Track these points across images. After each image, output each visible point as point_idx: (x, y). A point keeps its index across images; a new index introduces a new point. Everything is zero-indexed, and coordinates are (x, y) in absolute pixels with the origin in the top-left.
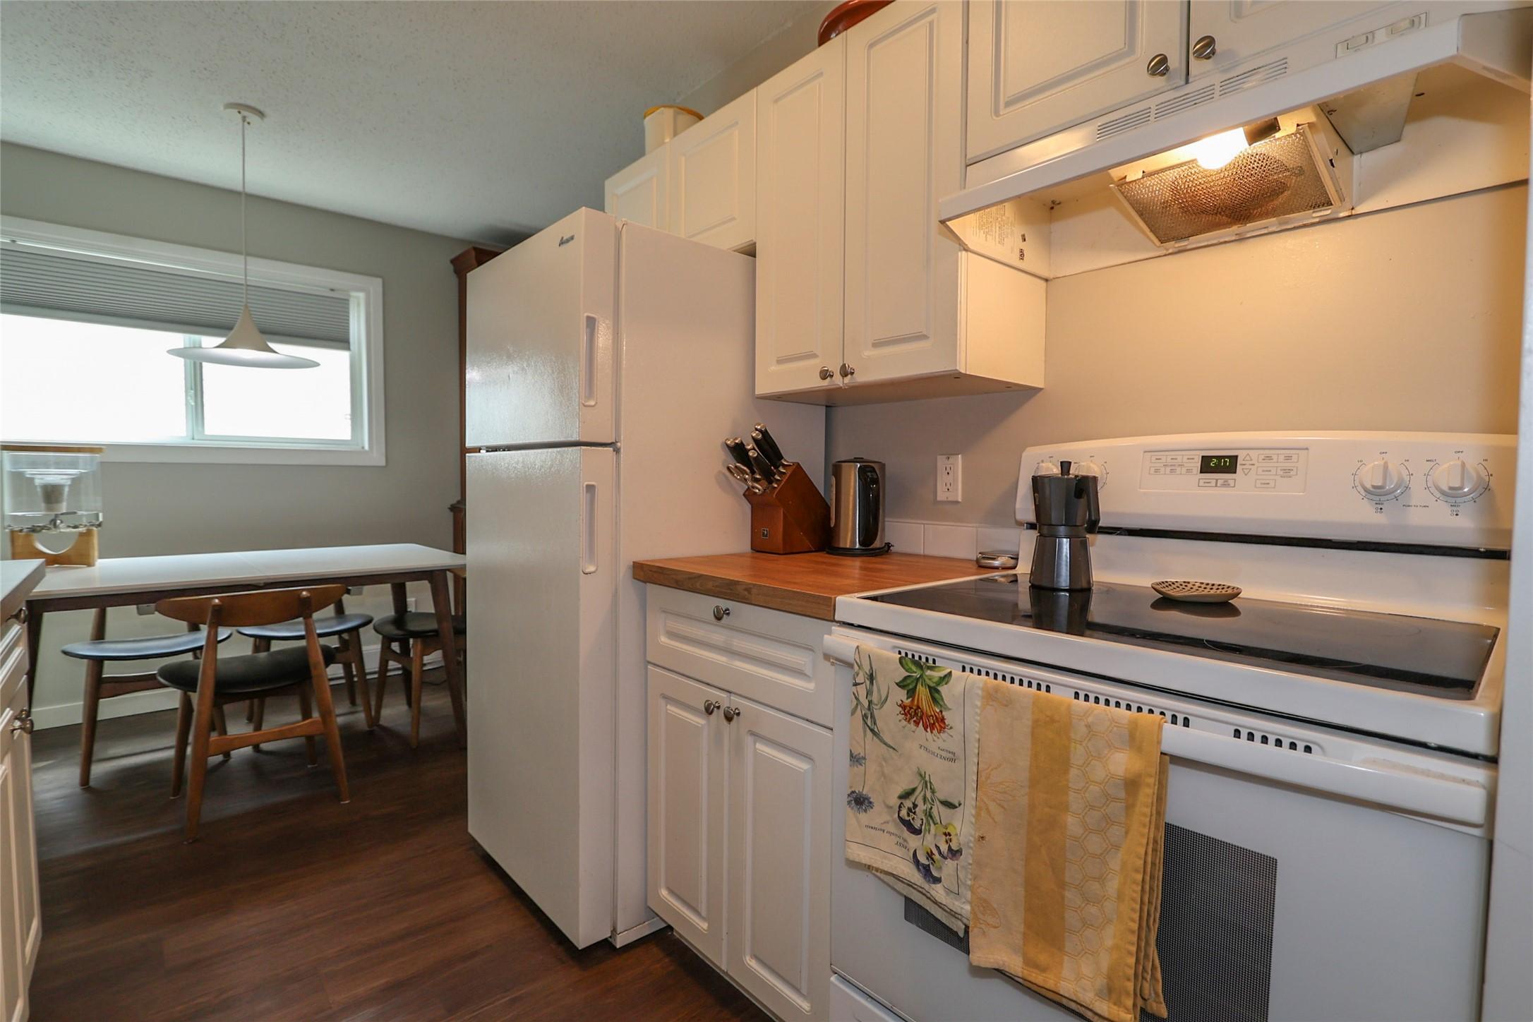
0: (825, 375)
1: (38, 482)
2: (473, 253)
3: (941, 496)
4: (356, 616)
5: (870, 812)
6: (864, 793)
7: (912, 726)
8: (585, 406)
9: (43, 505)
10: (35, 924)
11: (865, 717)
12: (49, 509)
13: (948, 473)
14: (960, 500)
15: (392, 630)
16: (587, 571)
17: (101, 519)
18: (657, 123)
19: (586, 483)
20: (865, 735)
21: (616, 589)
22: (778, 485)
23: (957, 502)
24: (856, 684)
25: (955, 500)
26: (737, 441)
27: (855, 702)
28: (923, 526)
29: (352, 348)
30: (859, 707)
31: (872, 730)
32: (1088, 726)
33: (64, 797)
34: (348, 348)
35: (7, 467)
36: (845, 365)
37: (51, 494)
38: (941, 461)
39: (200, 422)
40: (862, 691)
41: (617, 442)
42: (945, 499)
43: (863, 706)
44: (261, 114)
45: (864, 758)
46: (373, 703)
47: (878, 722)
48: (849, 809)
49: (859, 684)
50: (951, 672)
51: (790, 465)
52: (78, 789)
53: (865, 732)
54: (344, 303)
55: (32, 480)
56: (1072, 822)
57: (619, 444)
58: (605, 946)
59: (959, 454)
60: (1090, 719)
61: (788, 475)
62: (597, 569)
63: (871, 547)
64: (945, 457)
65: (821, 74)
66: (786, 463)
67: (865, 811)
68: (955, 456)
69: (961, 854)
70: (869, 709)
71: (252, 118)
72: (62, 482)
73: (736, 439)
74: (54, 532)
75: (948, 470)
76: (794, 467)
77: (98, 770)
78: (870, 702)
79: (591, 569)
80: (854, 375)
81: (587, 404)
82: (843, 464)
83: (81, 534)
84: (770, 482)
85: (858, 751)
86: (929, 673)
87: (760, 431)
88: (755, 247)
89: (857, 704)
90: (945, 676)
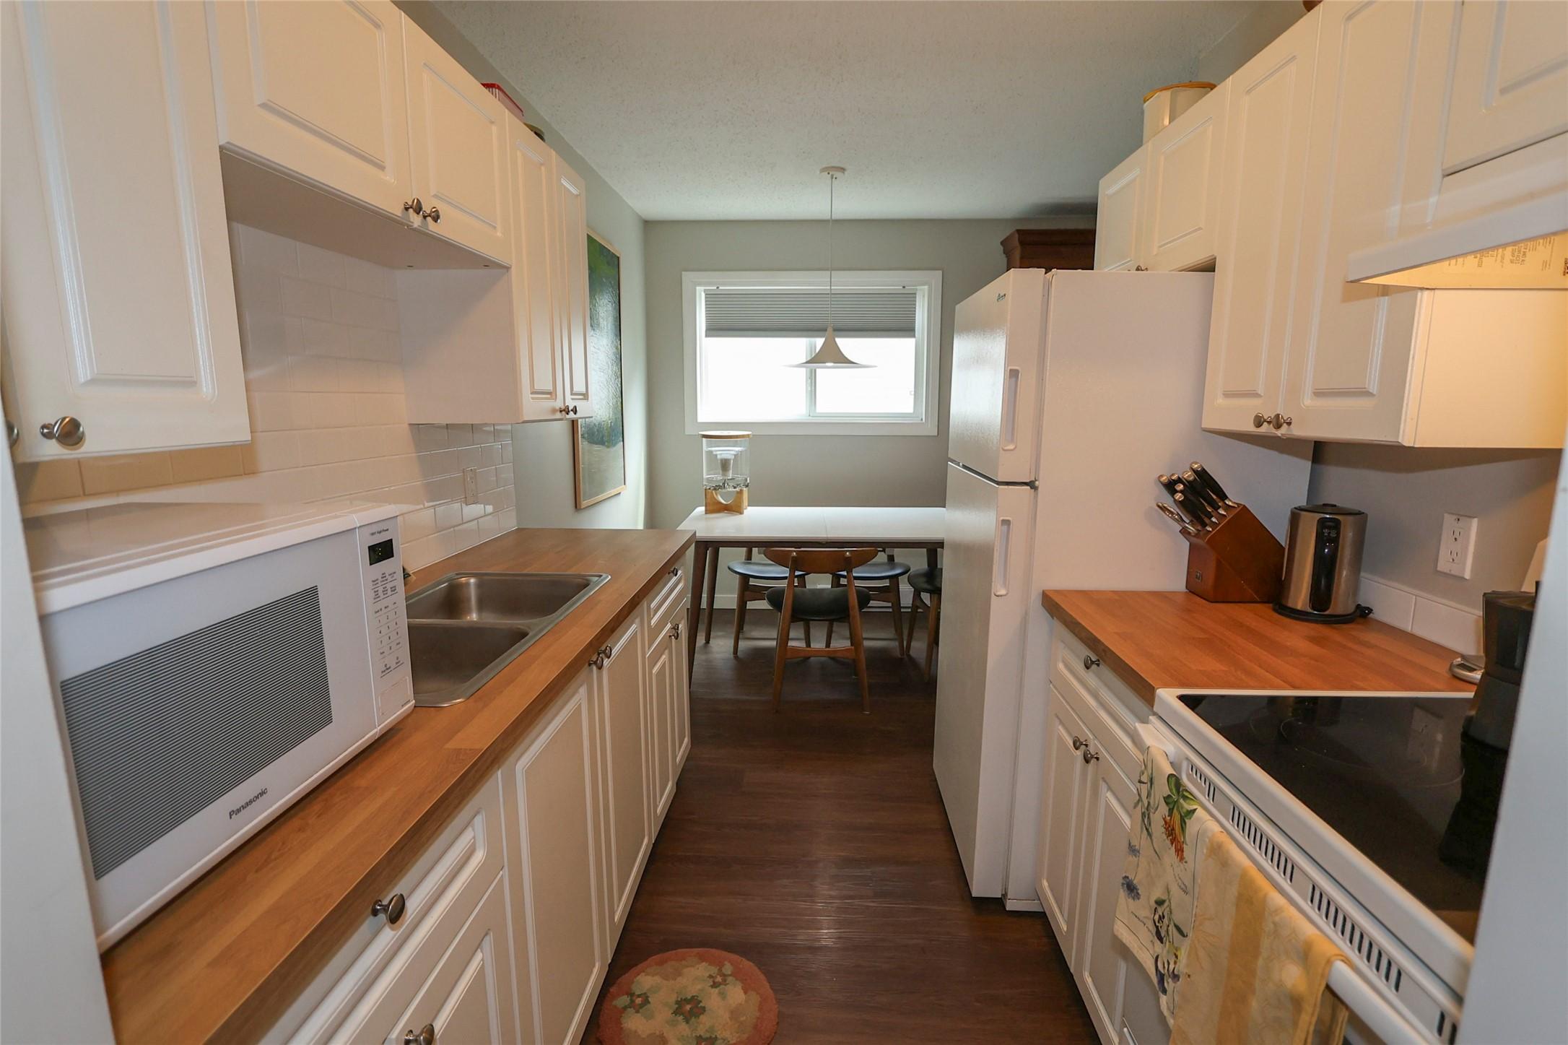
0: (1259, 422)
1: (719, 457)
2: (1017, 236)
3: (1443, 565)
4: (901, 565)
5: (1137, 901)
6: (1135, 882)
7: (1168, 842)
8: (1004, 450)
9: (721, 472)
10: (686, 740)
11: (1143, 814)
12: (724, 475)
13: (1456, 539)
14: (1467, 575)
15: (922, 583)
16: (998, 593)
17: (748, 481)
18: (1158, 107)
19: (1002, 518)
20: (1142, 831)
21: (1026, 613)
22: (1213, 530)
23: (1463, 578)
24: (1140, 782)
25: (1461, 575)
26: (1173, 478)
27: (1138, 798)
28: (1414, 597)
29: (916, 335)
30: (1140, 804)
31: (1147, 829)
32: (1275, 924)
33: (723, 659)
34: (914, 336)
35: (705, 448)
36: (1279, 415)
37: (725, 465)
38: (1449, 520)
39: (813, 404)
40: (1144, 789)
41: (1036, 480)
42: (1448, 572)
43: (1143, 805)
44: (843, 170)
45: (1139, 852)
46: (905, 638)
47: (1152, 824)
48: (1122, 891)
49: (1144, 783)
50: (1195, 810)
51: (1234, 507)
52: (732, 656)
53: (1142, 828)
54: (913, 295)
55: (716, 455)
56: (1254, 1004)
57: (1037, 483)
58: (999, 902)
59: (1475, 517)
60: (1277, 919)
61: (1228, 519)
62: (1007, 594)
63: (1327, 613)
64: (1456, 517)
65: (1294, 58)
66: (1230, 504)
67: (1134, 899)
68: (1468, 519)
69: (1178, 980)
70: (1147, 809)
71: (837, 174)
72: (729, 457)
73: (1173, 475)
74: (724, 491)
75: (1457, 535)
76: (1238, 509)
77: (743, 645)
78: (1149, 803)
79: (1003, 592)
80: (1291, 426)
81: (1006, 448)
82: (1303, 513)
83: (737, 492)
84: (1205, 525)
85: (1135, 842)
86: (1181, 801)
87: (1195, 471)
88: (1215, 262)
89: (1139, 800)
90: (1191, 811)
